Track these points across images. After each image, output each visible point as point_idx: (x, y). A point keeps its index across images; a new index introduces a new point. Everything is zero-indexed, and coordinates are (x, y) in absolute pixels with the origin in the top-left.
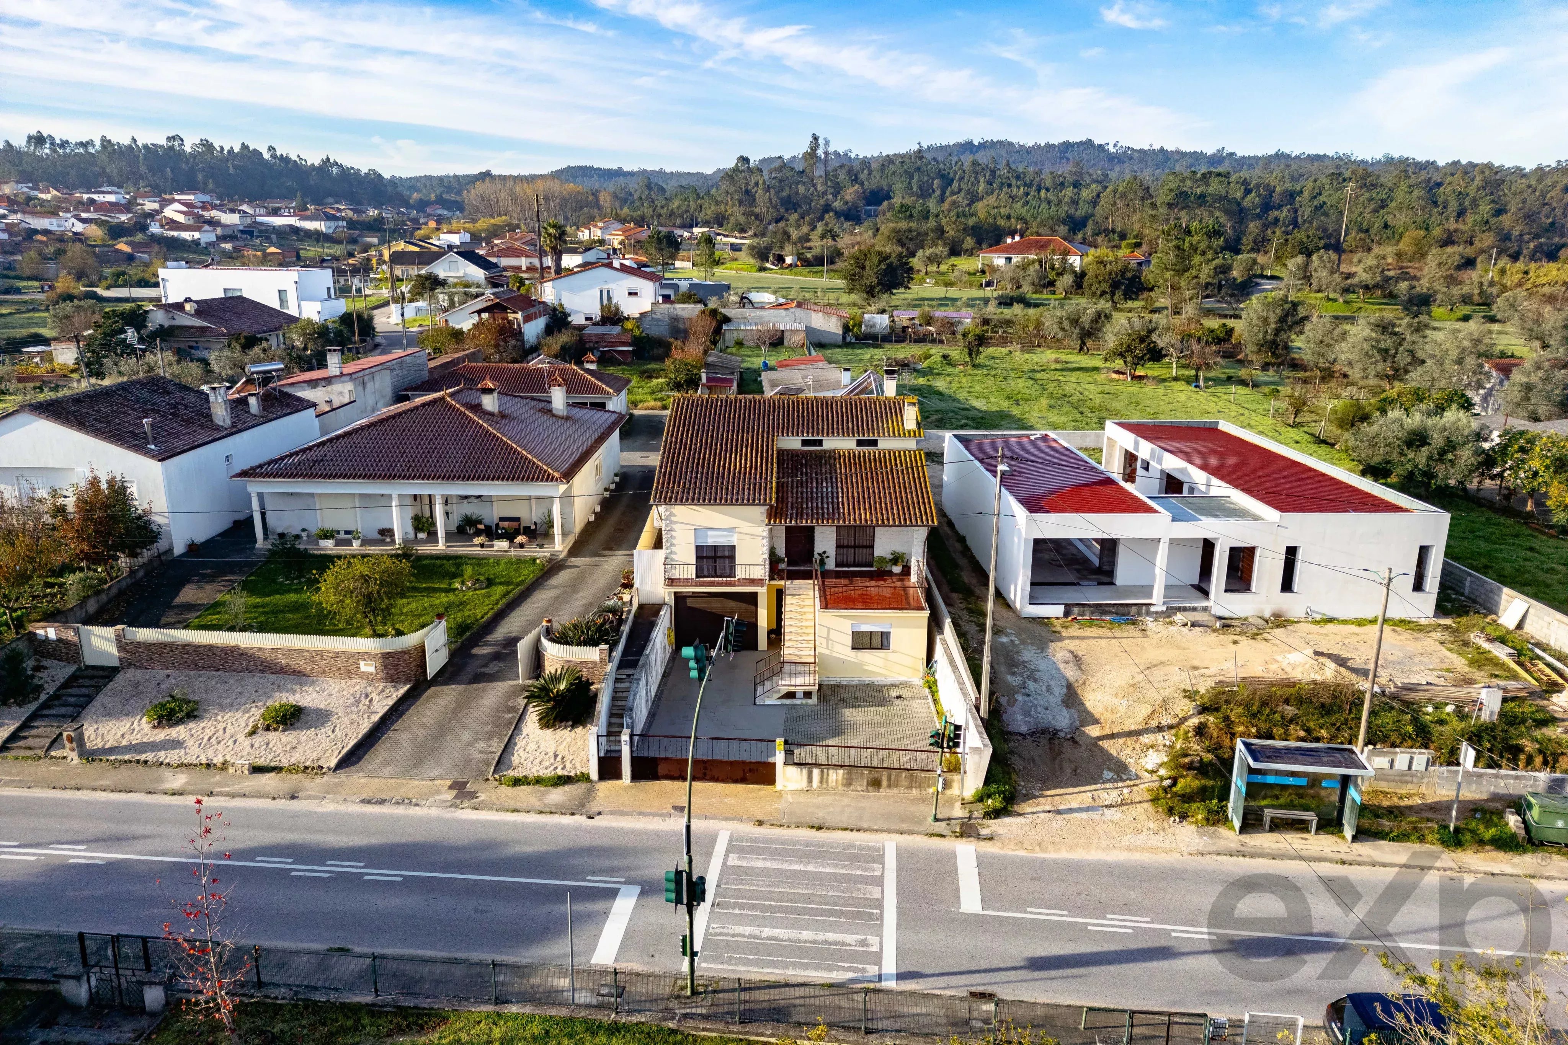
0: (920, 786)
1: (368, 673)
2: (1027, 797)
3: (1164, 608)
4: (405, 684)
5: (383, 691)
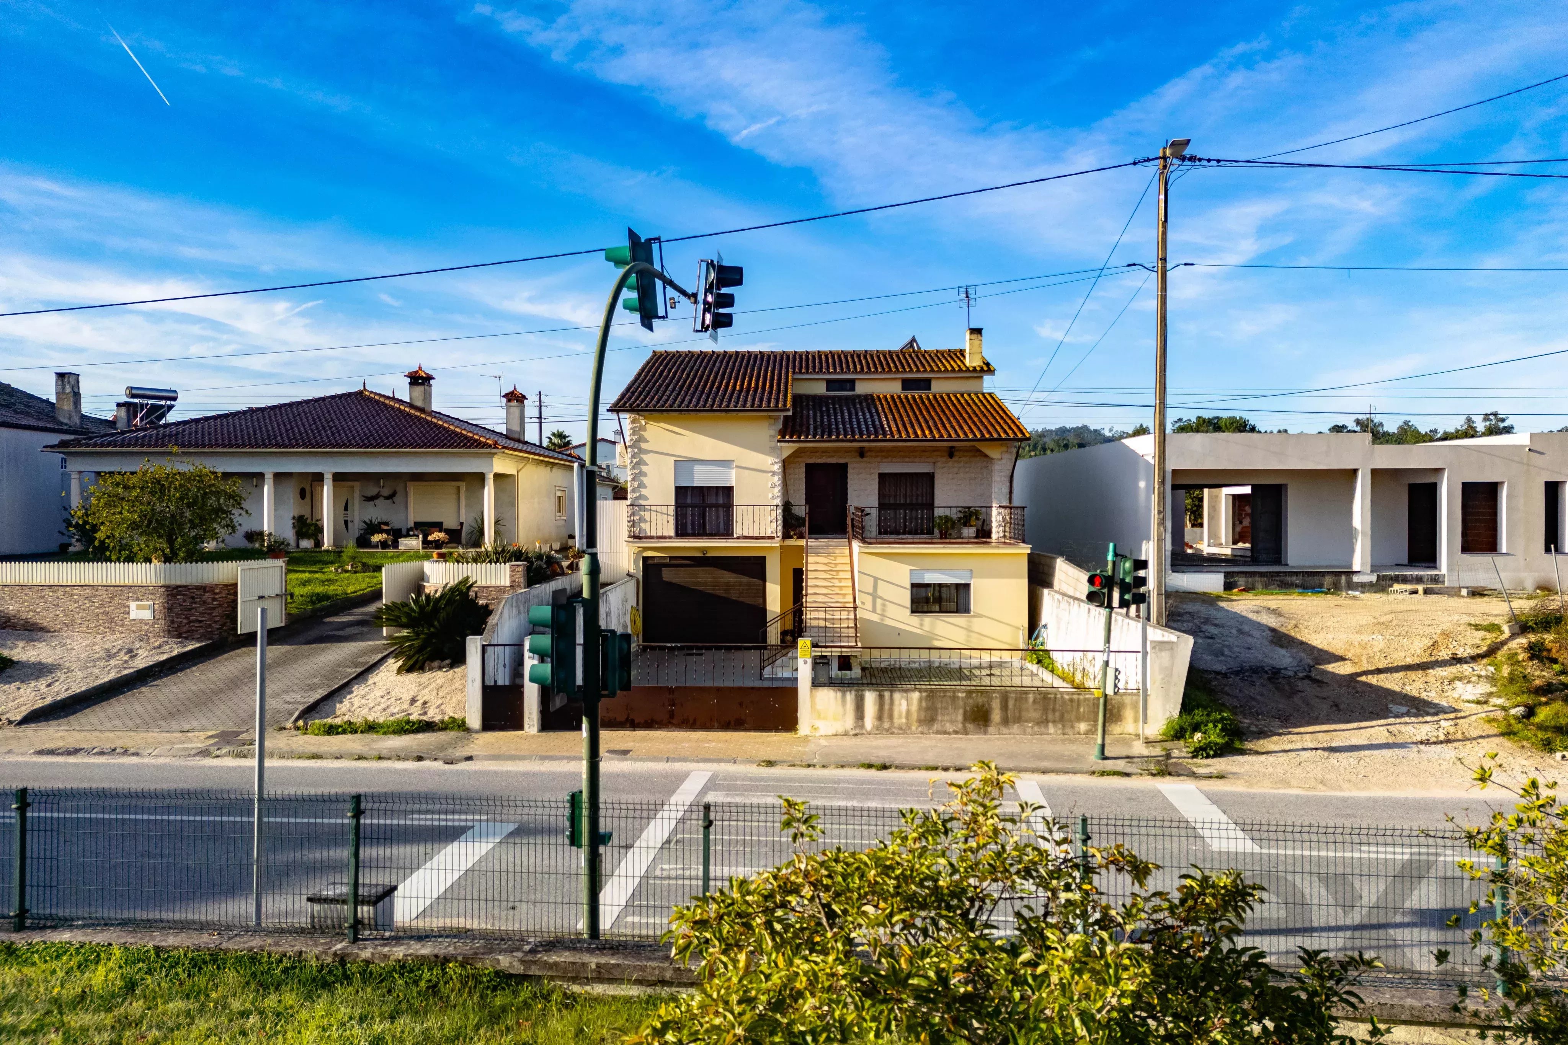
0: (1062, 719)
1: (141, 621)
2: (1263, 734)
3: (1373, 578)
4: (198, 640)
5: (160, 647)
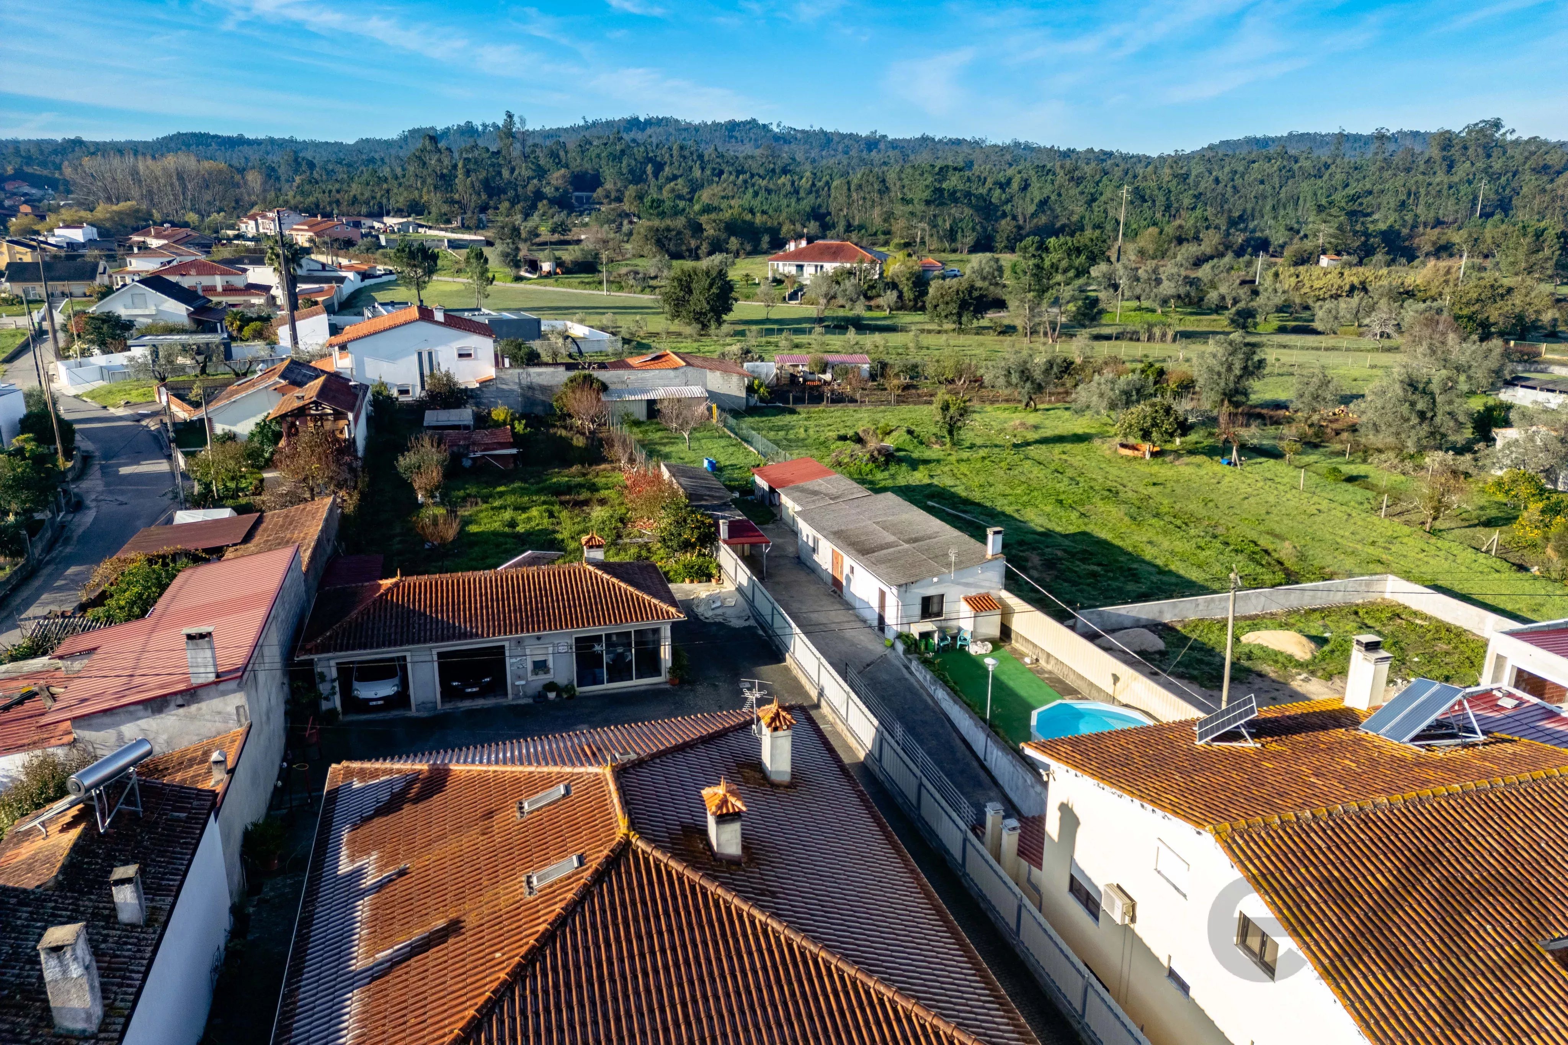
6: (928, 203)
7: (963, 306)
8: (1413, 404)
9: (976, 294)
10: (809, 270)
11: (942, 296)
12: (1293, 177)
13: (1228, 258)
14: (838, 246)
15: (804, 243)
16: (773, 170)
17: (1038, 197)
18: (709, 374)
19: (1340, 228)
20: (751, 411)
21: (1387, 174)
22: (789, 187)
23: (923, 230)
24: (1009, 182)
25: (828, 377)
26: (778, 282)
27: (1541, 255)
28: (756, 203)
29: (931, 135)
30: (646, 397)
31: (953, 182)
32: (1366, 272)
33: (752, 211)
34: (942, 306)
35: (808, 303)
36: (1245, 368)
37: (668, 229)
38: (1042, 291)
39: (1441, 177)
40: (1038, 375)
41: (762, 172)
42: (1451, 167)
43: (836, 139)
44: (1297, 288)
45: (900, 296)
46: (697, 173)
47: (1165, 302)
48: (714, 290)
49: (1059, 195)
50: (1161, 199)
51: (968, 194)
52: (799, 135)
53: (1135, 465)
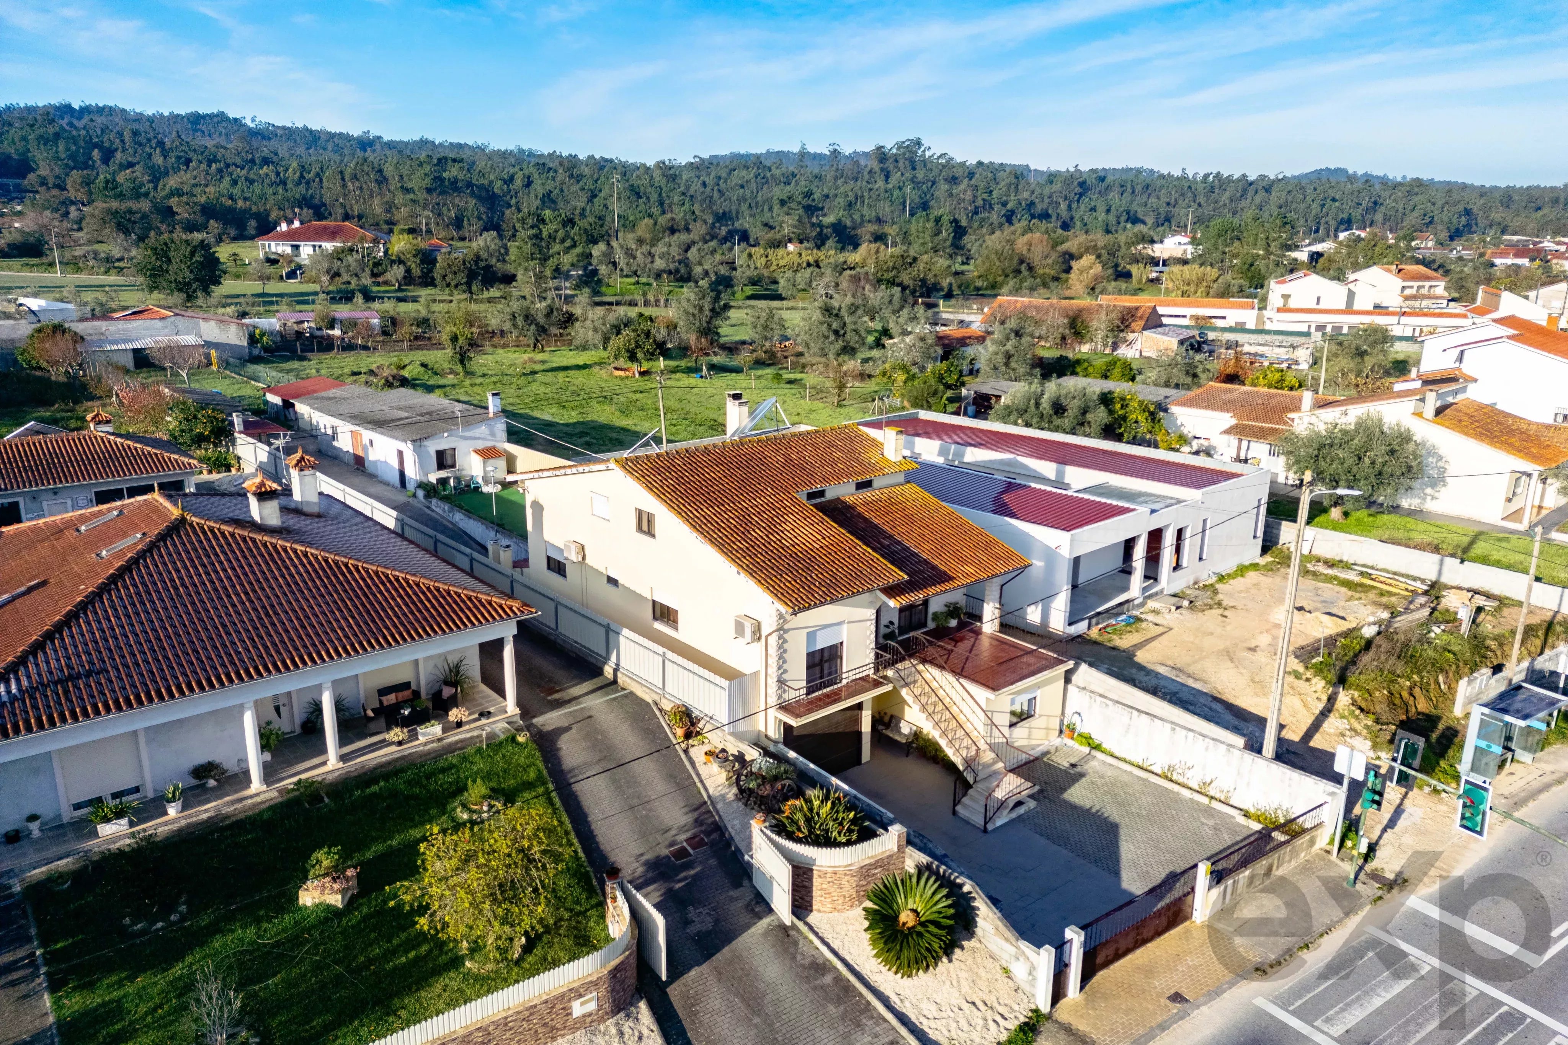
1: (584, 1016)
3: (1142, 600)
6: (429, 190)
7: (471, 276)
8: (830, 325)
9: (482, 264)
10: (306, 251)
11: (449, 266)
12: (767, 182)
13: (714, 243)
14: (335, 227)
15: (297, 224)
16: (252, 161)
17: (541, 191)
18: (202, 324)
19: (800, 220)
20: (255, 360)
21: (840, 182)
22: (273, 176)
23: (428, 217)
24: (512, 178)
25: (337, 332)
26: (272, 261)
27: (941, 237)
28: (236, 191)
29: (431, 138)
30: (130, 346)
31: (452, 172)
32: (820, 254)
33: (231, 197)
34: (450, 276)
35: (309, 281)
36: (712, 310)
37: (130, 211)
38: (544, 259)
39: (880, 184)
40: (541, 320)
41: (238, 161)
42: (887, 177)
43: (324, 137)
44: (767, 266)
45: (408, 271)
46: (158, 160)
47: (658, 276)
48: (197, 258)
49: (562, 191)
50: (654, 197)
51: (469, 185)
52: (279, 132)
53: (627, 382)
